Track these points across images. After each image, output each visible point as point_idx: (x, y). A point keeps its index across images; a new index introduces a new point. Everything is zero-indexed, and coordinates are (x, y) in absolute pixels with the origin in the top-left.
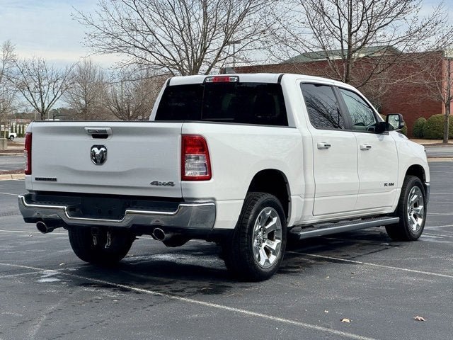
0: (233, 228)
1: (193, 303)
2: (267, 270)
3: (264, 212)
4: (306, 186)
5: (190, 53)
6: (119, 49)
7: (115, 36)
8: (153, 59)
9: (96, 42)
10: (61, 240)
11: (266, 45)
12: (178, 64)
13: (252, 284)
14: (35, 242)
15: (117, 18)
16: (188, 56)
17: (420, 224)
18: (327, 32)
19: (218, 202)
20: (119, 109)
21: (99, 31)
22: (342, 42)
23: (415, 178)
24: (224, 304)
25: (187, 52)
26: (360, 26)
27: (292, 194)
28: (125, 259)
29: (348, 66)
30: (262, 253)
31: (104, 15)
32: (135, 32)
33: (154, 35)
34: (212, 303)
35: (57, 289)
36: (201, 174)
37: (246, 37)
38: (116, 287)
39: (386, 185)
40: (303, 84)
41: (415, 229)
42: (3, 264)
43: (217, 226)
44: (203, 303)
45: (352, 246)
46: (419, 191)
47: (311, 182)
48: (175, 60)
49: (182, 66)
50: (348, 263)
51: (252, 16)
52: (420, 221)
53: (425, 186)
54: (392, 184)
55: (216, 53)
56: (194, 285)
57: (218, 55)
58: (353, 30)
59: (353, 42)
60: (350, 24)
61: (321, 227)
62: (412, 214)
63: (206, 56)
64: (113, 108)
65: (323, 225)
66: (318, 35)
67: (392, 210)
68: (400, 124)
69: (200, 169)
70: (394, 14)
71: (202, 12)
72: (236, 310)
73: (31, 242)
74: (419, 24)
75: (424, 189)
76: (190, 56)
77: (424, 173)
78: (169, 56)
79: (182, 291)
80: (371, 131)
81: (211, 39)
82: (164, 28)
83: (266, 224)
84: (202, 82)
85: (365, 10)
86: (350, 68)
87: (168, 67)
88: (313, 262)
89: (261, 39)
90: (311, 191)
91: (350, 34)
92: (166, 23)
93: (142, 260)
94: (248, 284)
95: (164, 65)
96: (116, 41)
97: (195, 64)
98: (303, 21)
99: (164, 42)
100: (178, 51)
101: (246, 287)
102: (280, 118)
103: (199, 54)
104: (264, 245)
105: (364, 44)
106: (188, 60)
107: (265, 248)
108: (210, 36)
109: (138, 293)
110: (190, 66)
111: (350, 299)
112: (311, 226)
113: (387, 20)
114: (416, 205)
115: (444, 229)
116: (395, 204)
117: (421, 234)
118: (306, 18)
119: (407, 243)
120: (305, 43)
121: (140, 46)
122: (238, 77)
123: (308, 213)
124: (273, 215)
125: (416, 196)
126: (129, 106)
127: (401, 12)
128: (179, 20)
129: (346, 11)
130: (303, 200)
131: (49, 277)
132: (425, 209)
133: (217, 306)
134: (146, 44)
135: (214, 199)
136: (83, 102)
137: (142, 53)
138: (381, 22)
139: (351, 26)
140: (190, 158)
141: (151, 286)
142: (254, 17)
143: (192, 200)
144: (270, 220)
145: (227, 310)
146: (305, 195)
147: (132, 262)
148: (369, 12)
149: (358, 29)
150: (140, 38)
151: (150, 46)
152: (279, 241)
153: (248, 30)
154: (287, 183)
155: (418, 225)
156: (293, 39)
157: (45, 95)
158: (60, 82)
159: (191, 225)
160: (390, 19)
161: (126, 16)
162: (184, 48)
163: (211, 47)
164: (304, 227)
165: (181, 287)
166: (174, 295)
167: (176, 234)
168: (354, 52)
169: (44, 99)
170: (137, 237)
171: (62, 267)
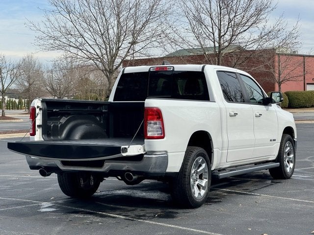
0: (178, 171)
1: (155, 224)
2: (199, 201)
3: (197, 160)
4: (223, 142)
5: (108, 50)
6: (59, 47)
7: (55, 39)
8: (83, 55)
9: (42, 43)
10: (42, 181)
11: (161, 44)
12: (100, 58)
13: (190, 210)
14: (23, 183)
15: (57, 26)
16: (107, 52)
17: (292, 168)
18: (204, 36)
19: (169, 154)
20: (53, 89)
21: (45, 35)
22: (214, 42)
23: (288, 136)
24: (177, 225)
25: (106, 50)
26: (227, 32)
27: (214, 147)
28: (95, 194)
29: (219, 59)
30: (196, 188)
31: (48, 23)
32: (70, 36)
33: (83, 37)
34: (168, 224)
35: (56, 216)
36: (158, 134)
37: (147, 39)
38: (97, 214)
39: (271, 140)
40: (218, 72)
41: (288, 171)
42: (10, 199)
43: (168, 170)
44: (162, 224)
45: (248, 183)
46: (291, 144)
47: (225, 139)
48: (98, 55)
49: (103, 59)
50: (250, 195)
51: (151, 25)
52: (291, 165)
53: (294, 141)
54: (274, 140)
55: (126, 50)
56: (150, 212)
57: (128, 52)
58: (221, 35)
59: (222, 42)
60: (220, 30)
61: (231, 170)
62: (286, 160)
63: (119, 52)
64: (49, 89)
65: (232, 169)
66: (198, 38)
67: (274, 158)
68: (280, 99)
69: (157, 131)
70: (249, 24)
71: (116, 22)
72: (187, 229)
73: (20, 183)
74: (266, 31)
75: (293, 143)
76: (108, 52)
77: (293, 132)
78: (93, 52)
79: (144, 216)
80: (259, 103)
81: (123, 40)
82: (90, 33)
83: (198, 169)
84: (148, 71)
85: (230, 21)
86: (220, 60)
87: (93, 60)
88: (226, 194)
89: (158, 41)
90: (226, 145)
91: (220, 37)
92: (91, 29)
93: (107, 195)
94: (188, 210)
95: (90, 59)
96: (57, 42)
97: (112, 58)
98: (187, 28)
99: (90, 43)
100: (100, 49)
101: (187, 213)
102: (204, 95)
103: (114, 51)
104: (197, 183)
105: (229, 44)
106: (107, 55)
107: (197, 185)
108: (122, 39)
109: (114, 217)
110: (108, 60)
111: (262, 220)
112: (224, 169)
113: (245, 28)
114: (289, 154)
115: (305, 170)
116: (276, 153)
117: (292, 174)
118: (190, 27)
119: (284, 180)
120: (189, 43)
121: (74, 45)
122: (173, 67)
123: (224, 160)
124: (203, 162)
125: (289, 148)
126: (60, 87)
127: (255, 22)
128: (100, 27)
129: (217, 21)
130: (221, 151)
131: (47, 208)
132: (294, 156)
133: (173, 226)
134: (78, 44)
135: (166, 152)
136: (26, 84)
137: (74, 51)
138: (241, 29)
139: (220, 32)
140: (151, 124)
141: (121, 213)
142: (152, 25)
143: (152, 153)
144: (200, 166)
145: (181, 229)
146: (222, 148)
147: (100, 196)
148: (233, 22)
149: (225, 34)
150: (73, 40)
151: (80, 46)
152: (207, 180)
153: (148, 34)
154: (211, 140)
155: (290, 168)
156: (180, 40)
157: (4, 80)
158: (15, 71)
159: (152, 170)
160: (247, 27)
161: (63, 25)
162: (104, 47)
163: (123, 46)
164: (220, 170)
165: (142, 213)
166: (140, 219)
167: (140, 176)
168: (223, 49)
169: (3, 83)
170: (105, 178)
171: (53, 200)
